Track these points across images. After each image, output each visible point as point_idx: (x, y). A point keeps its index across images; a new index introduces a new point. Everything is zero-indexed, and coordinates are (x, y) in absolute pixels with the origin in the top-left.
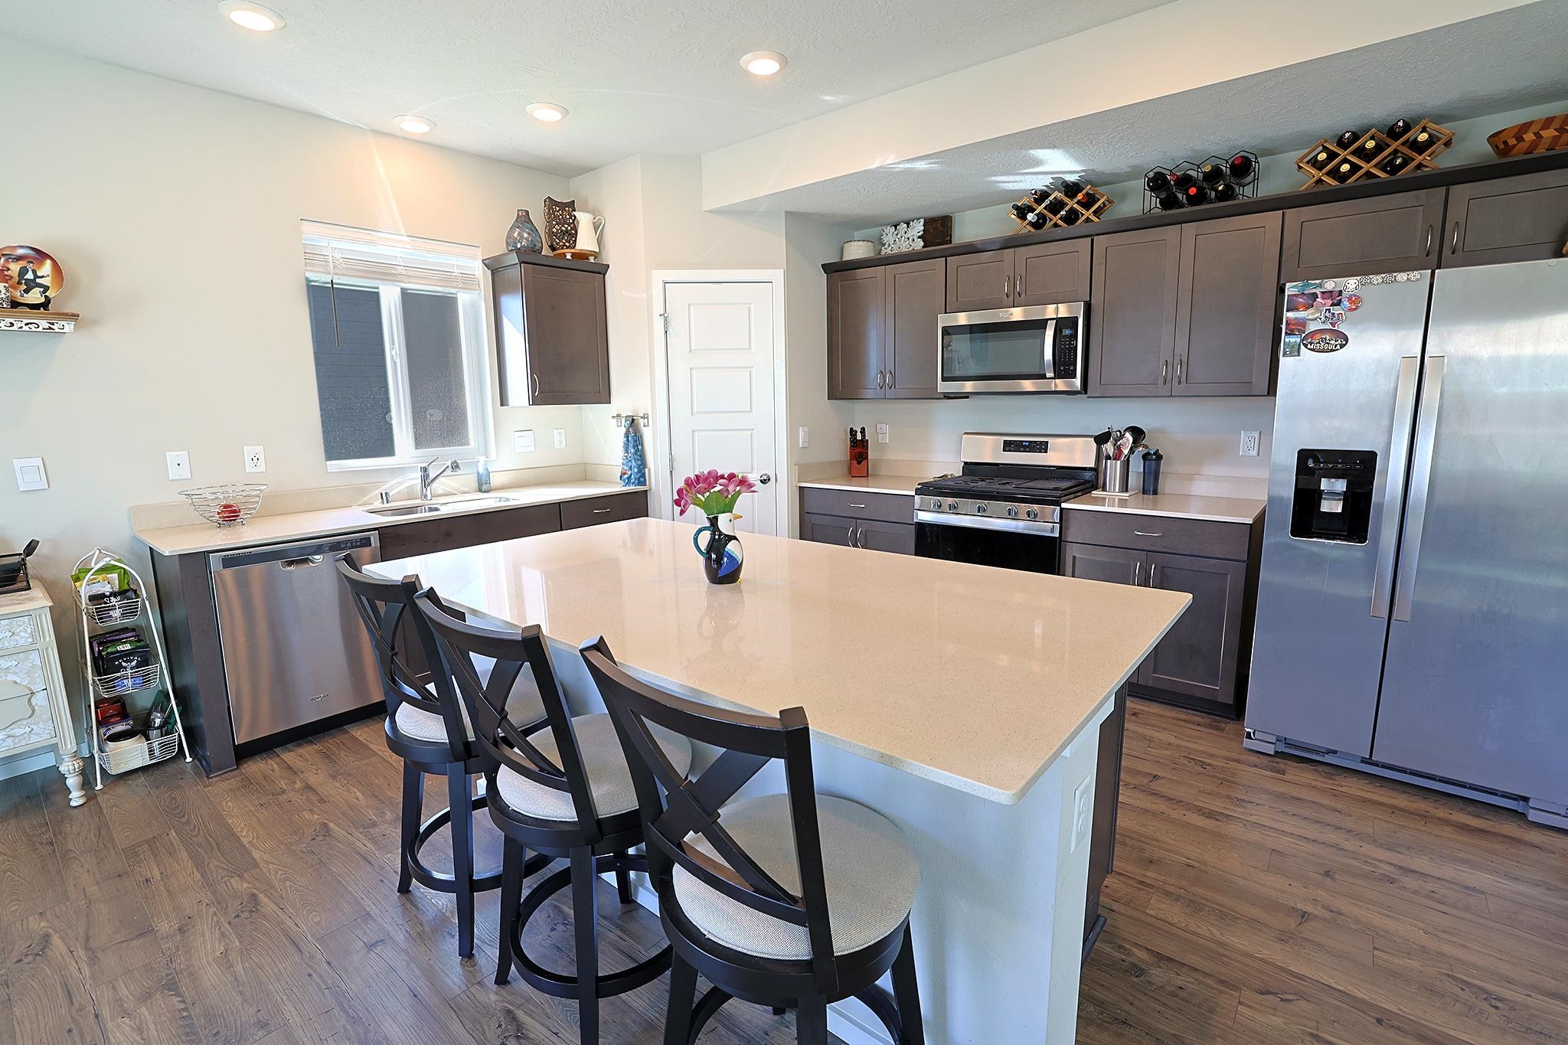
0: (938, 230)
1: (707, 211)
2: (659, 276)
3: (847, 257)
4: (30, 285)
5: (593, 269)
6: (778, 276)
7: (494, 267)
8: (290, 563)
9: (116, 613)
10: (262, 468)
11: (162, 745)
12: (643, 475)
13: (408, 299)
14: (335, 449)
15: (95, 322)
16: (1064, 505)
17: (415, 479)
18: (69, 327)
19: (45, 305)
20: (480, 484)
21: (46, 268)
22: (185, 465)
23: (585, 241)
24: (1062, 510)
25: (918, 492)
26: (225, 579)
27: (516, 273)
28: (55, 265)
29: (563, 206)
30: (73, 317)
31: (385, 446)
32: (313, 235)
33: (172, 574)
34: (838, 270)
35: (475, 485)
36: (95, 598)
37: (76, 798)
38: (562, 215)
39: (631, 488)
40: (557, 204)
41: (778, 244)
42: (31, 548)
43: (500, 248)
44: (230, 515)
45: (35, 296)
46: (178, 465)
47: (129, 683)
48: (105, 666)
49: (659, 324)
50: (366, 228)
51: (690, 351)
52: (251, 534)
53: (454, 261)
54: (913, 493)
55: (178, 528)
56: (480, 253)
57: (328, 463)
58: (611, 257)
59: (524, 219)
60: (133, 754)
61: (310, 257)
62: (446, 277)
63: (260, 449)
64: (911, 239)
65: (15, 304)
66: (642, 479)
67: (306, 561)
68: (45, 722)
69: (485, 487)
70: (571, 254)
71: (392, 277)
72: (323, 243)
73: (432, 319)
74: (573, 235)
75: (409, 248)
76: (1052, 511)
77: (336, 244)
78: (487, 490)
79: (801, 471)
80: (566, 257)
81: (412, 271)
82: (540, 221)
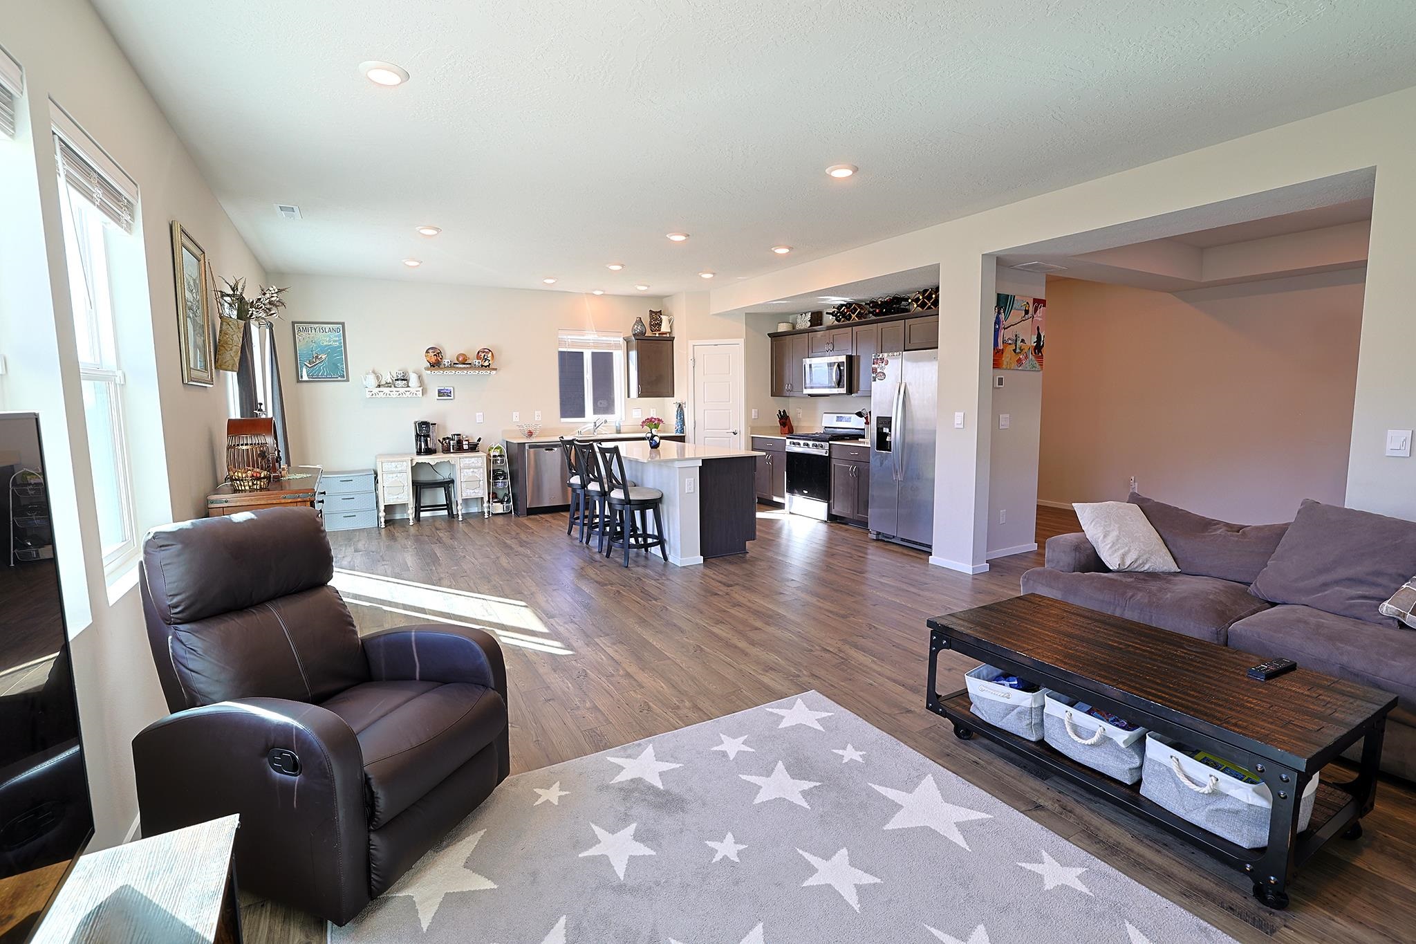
0: (817, 318)
1: (714, 315)
2: (691, 343)
3: (779, 331)
4: (486, 360)
5: (668, 341)
6: (741, 341)
7: (627, 341)
8: (547, 450)
9: (499, 462)
10: (541, 420)
11: (506, 507)
12: (683, 429)
13: (595, 356)
14: (564, 415)
15: (500, 370)
16: (830, 442)
17: (591, 426)
18: (494, 372)
19: (489, 366)
20: (617, 430)
21: (490, 355)
22: (520, 417)
23: (665, 328)
24: (830, 444)
25: (788, 438)
26: (530, 454)
27: (634, 342)
28: (492, 354)
29: (656, 313)
30: (496, 369)
31: (581, 413)
32: (561, 335)
33: (515, 450)
34: (775, 336)
35: (615, 431)
36: (494, 456)
37: (486, 517)
38: (656, 317)
39: (678, 434)
40: (654, 312)
41: (742, 327)
42: (479, 440)
43: (630, 334)
44: (530, 434)
45: (486, 363)
46: (516, 417)
47: (500, 484)
48: (496, 478)
49: (691, 363)
50: (580, 329)
51: (704, 375)
52: (534, 440)
53: (612, 339)
54: (785, 438)
55: (515, 438)
56: (622, 334)
57: (562, 419)
58: (675, 334)
59: (640, 321)
60: (499, 508)
61: (561, 342)
62: (609, 345)
63: (540, 415)
64: (804, 322)
65: (482, 366)
66: (682, 430)
67: (552, 449)
68: (481, 492)
69: (619, 432)
70: (659, 334)
71: (588, 347)
72: (565, 337)
73: (603, 362)
74: (660, 325)
75: (596, 336)
76: (826, 445)
77: (569, 337)
78: (620, 433)
79: (753, 430)
80: (657, 335)
81: (596, 344)
82: (646, 320)
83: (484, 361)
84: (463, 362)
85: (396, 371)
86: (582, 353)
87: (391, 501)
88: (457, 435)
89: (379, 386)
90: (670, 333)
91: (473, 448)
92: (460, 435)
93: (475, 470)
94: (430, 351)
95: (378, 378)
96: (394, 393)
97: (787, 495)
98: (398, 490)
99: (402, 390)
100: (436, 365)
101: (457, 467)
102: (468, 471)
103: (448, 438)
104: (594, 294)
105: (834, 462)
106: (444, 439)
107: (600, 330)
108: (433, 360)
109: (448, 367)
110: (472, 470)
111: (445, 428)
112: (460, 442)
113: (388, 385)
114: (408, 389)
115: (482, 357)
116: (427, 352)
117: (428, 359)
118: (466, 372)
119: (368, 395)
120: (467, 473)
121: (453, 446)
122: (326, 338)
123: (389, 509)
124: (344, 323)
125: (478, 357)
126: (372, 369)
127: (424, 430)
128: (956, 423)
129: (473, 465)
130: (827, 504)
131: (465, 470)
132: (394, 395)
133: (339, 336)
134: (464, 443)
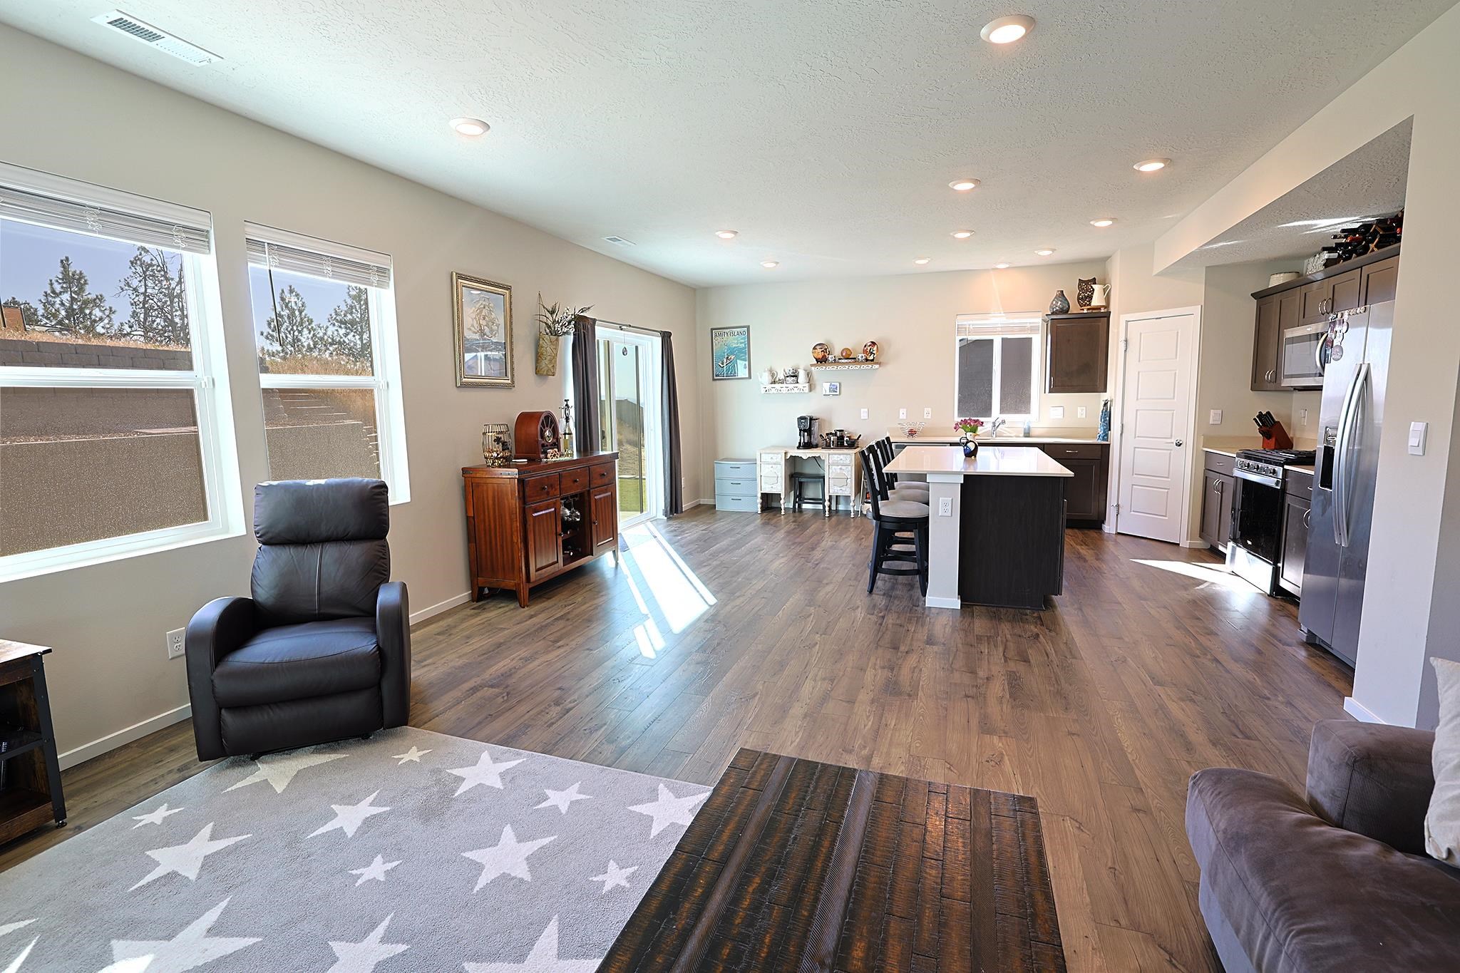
1: (1155, 275)
2: (1124, 318)
3: (1270, 286)
4: (872, 353)
5: (1101, 318)
6: (1198, 310)
7: (1047, 321)
10: (929, 417)
12: (1107, 435)
13: (1005, 341)
15: (887, 364)
16: (1286, 467)
18: (877, 366)
19: (872, 360)
20: (1025, 433)
21: (875, 348)
22: (905, 414)
23: (1097, 300)
24: (1284, 469)
25: (1238, 455)
28: (878, 347)
29: (1087, 282)
30: (879, 362)
31: (987, 411)
32: (961, 321)
35: (1022, 433)
37: (852, 516)
38: (1086, 288)
39: (1100, 442)
40: (1083, 281)
41: (1198, 289)
42: (859, 437)
43: (1048, 312)
44: (912, 433)
45: (871, 358)
46: (903, 414)
49: (1122, 346)
50: (985, 313)
51: (1139, 361)
53: (1030, 320)
54: (1235, 456)
56: (1041, 313)
58: (1112, 308)
59: (1062, 295)
61: (960, 329)
62: (1023, 329)
63: (930, 409)
64: (1316, 268)
65: (866, 360)
66: (1106, 437)
68: (848, 490)
69: (1027, 435)
70: (1088, 309)
71: (995, 333)
72: (965, 323)
73: (1018, 351)
74: (1091, 297)
75: (1004, 319)
76: (1279, 470)
77: (971, 322)
78: (1029, 437)
79: (1208, 441)
80: (1085, 311)
81: (1006, 328)
82: (1072, 294)
83: (871, 355)
84: (847, 357)
85: (789, 370)
86: (992, 340)
87: (767, 490)
88: (840, 431)
89: (774, 382)
90: (1105, 307)
91: (852, 444)
92: (843, 431)
93: (844, 468)
94: (818, 347)
95: (773, 376)
96: (784, 389)
97: (1231, 544)
98: (774, 480)
99: (791, 386)
100: (822, 361)
101: (826, 463)
102: (836, 467)
103: (831, 434)
104: (997, 269)
105: (1289, 500)
106: (827, 434)
107: (1009, 312)
108: (820, 356)
109: (832, 362)
110: (840, 467)
111: (830, 423)
112: (842, 438)
113: (781, 382)
114: (796, 385)
115: (868, 350)
116: (814, 348)
117: (816, 355)
118: (847, 367)
119: (763, 391)
120: (835, 469)
121: (833, 442)
122: (735, 341)
123: (765, 497)
124: (749, 326)
125: (865, 351)
126: (769, 368)
127: (807, 426)
128: (1410, 444)
129: (842, 462)
130: (1271, 567)
131: (834, 467)
132: (784, 390)
133: (744, 338)
134: (845, 439)
